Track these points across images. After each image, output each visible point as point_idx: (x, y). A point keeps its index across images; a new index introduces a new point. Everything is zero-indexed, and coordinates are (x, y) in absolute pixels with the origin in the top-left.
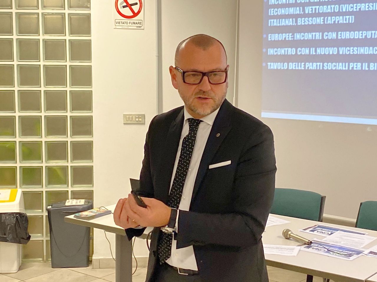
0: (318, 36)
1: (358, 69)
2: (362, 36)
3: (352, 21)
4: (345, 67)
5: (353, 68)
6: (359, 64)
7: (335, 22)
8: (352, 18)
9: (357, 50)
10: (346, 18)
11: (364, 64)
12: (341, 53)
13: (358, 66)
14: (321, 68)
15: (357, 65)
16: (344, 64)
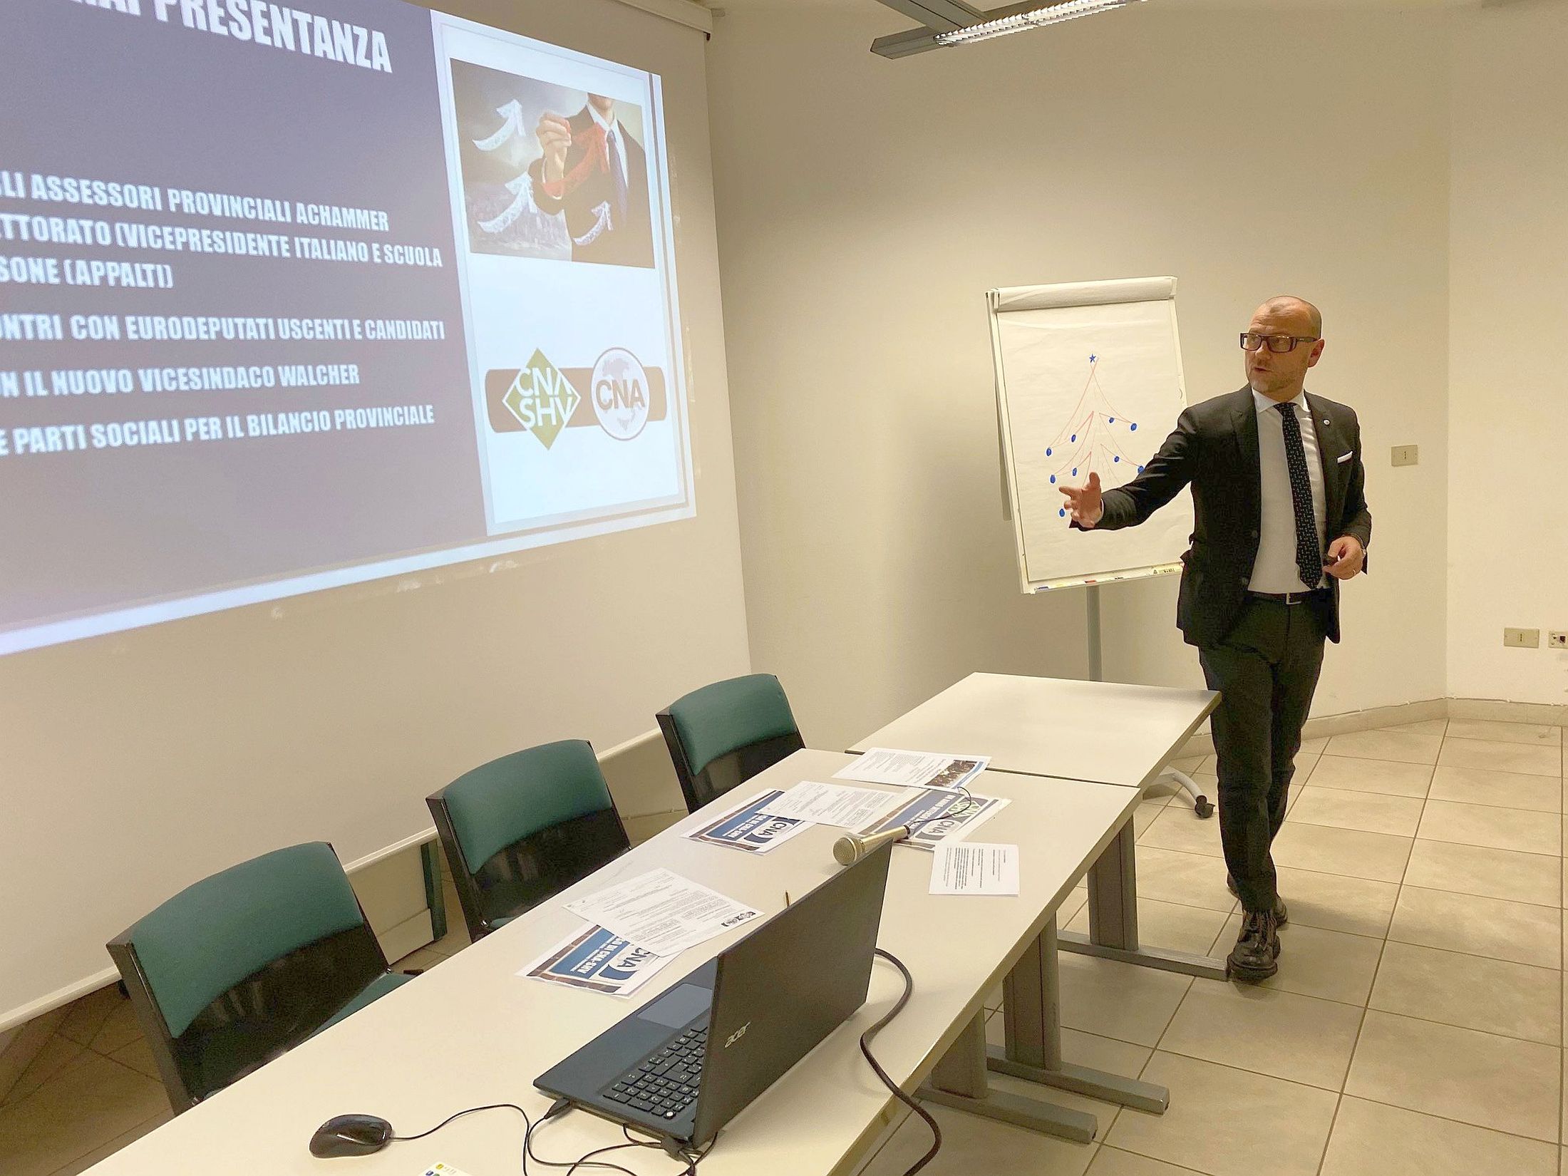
0: (47, 326)
1: (213, 437)
2: (207, 332)
3: (166, 282)
4: (171, 434)
5: (196, 434)
6: (215, 422)
7: (104, 279)
8: (164, 270)
9: (201, 377)
10: (144, 272)
11: (228, 419)
12: (147, 387)
13: (213, 428)
14: (83, 445)
15: (207, 424)
16: (164, 423)
